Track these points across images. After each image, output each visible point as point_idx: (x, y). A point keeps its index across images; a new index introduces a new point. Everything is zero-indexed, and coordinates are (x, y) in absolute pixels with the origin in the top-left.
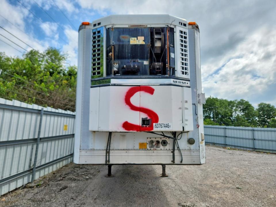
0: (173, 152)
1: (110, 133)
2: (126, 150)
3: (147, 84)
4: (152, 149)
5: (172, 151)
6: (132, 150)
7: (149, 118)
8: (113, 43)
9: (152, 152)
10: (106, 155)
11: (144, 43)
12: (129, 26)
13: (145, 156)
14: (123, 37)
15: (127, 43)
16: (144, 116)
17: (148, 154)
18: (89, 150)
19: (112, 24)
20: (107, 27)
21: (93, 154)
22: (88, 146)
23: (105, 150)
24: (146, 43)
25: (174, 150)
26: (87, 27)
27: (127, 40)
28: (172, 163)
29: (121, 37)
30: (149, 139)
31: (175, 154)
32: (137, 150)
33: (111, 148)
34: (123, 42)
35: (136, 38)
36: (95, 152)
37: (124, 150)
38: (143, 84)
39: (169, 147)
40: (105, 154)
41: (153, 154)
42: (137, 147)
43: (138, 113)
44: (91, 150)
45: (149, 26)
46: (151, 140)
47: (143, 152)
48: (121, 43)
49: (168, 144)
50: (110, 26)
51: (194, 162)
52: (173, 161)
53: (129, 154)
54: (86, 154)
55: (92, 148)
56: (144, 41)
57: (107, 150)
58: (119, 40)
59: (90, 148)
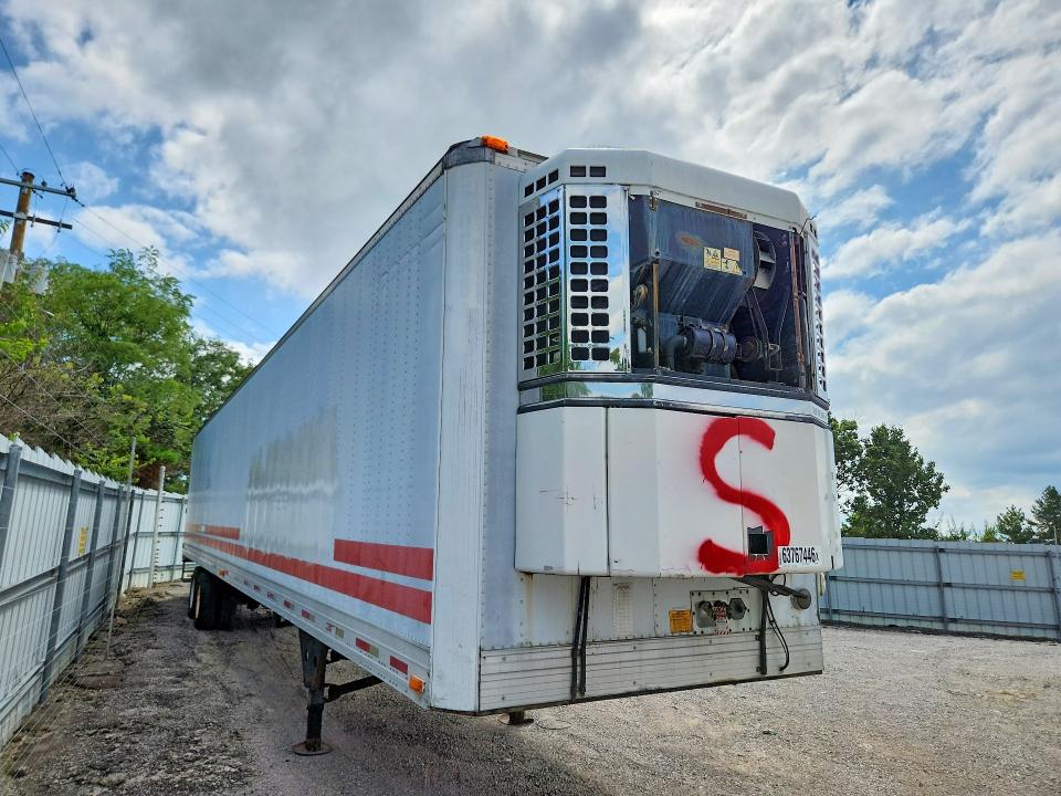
0: (761, 638)
1: (585, 582)
2: (634, 639)
3: (755, 413)
4: (708, 630)
5: (757, 633)
6: (650, 638)
7: (765, 529)
8: (658, 253)
9: (707, 642)
10: (574, 666)
11: (738, 272)
12: (697, 204)
13: (690, 659)
14: (685, 240)
15: (695, 264)
16: (754, 521)
17: (698, 651)
18: (512, 647)
19: (649, 186)
20: (635, 191)
21: (527, 666)
22: (508, 634)
23: (567, 645)
24: (745, 273)
25: (762, 630)
26: (499, 157)
27: (694, 250)
28: (758, 675)
29: (680, 235)
30: (696, 594)
31: (768, 644)
32: (665, 637)
33: (589, 637)
34: (685, 254)
35: (719, 252)
36: (534, 656)
37: (627, 640)
38: (746, 412)
39: (750, 620)
40: (569, 662)
41: (711, 649)
42: (665, 627)
43: (738, 509)
44: (522, 646)
45: (750, 218)
46: (700, 600)
47: (683, 642)
48: (680, 260)
49: (746, 612)
50: (647, 192)
51: (809, 664)
52: (762, 668)
53: (645, 655)
54: (506, 668)
55: (522, 640)
56: (740, 264)
57: (575, 643)
58: (674, 246)
59: (518, 640)
